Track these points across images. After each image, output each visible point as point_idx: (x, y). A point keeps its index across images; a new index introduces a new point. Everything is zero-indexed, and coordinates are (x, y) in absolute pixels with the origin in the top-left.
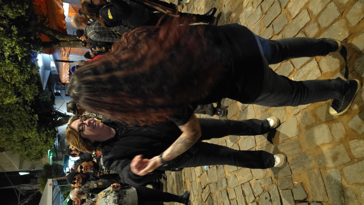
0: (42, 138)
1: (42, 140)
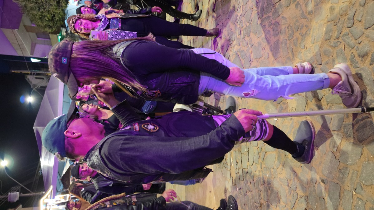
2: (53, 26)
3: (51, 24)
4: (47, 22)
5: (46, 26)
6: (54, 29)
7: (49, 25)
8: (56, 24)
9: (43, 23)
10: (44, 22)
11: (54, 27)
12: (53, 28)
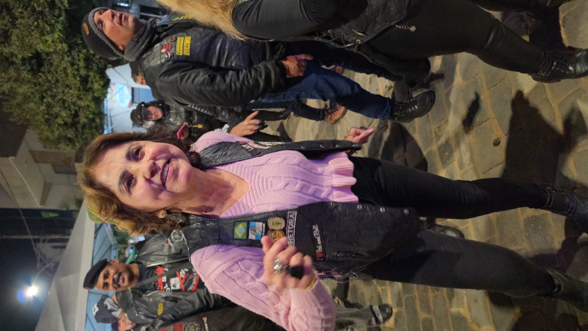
0: (76, 67)
1: (76, 73)
2: (75, 139)
3: (70, 134)
4: (61, 129)
5: (59, 139)
6: (77, 144)
7: (66, 137)
8: (83, 133)
9: (52, 132)
10: (55, 129)
11: (78, 142)
12: (74, 144)
